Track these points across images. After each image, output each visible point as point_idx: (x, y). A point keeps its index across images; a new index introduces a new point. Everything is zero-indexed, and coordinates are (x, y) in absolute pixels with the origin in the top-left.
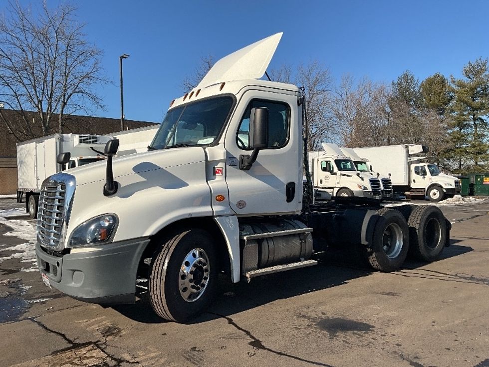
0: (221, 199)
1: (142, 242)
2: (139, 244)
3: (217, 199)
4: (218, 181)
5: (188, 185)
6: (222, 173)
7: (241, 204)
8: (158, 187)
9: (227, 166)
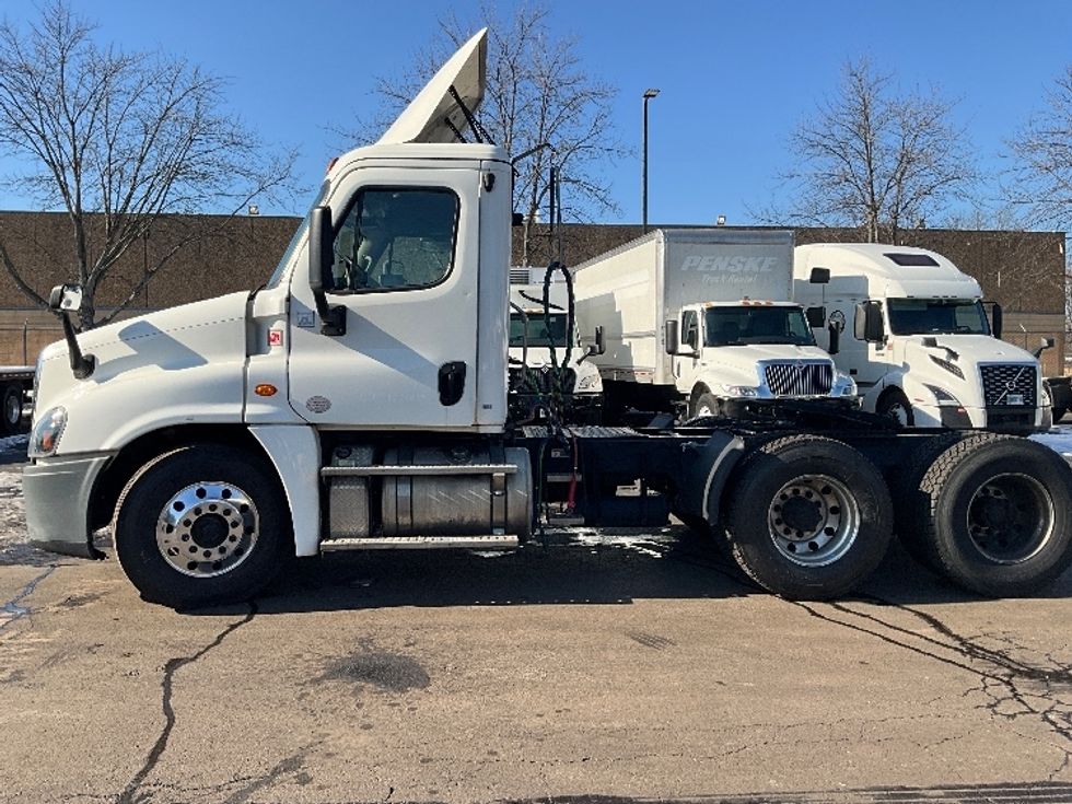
0: (267, 391)
1: (96, 460)
2: (90, 462)
3: (256, 391)
4: (273, 356)
5: (206, 362)
6: (282, 342)
7: (320, 404)
8: (155, 366)
9: (293, 327)
